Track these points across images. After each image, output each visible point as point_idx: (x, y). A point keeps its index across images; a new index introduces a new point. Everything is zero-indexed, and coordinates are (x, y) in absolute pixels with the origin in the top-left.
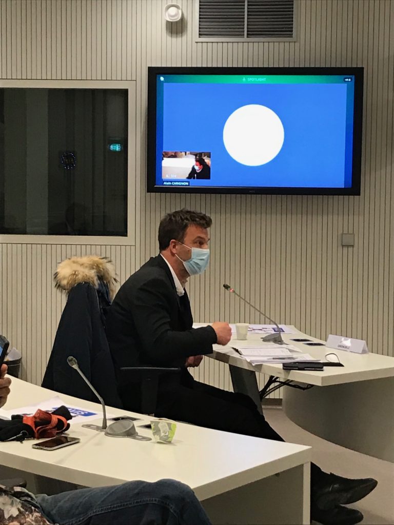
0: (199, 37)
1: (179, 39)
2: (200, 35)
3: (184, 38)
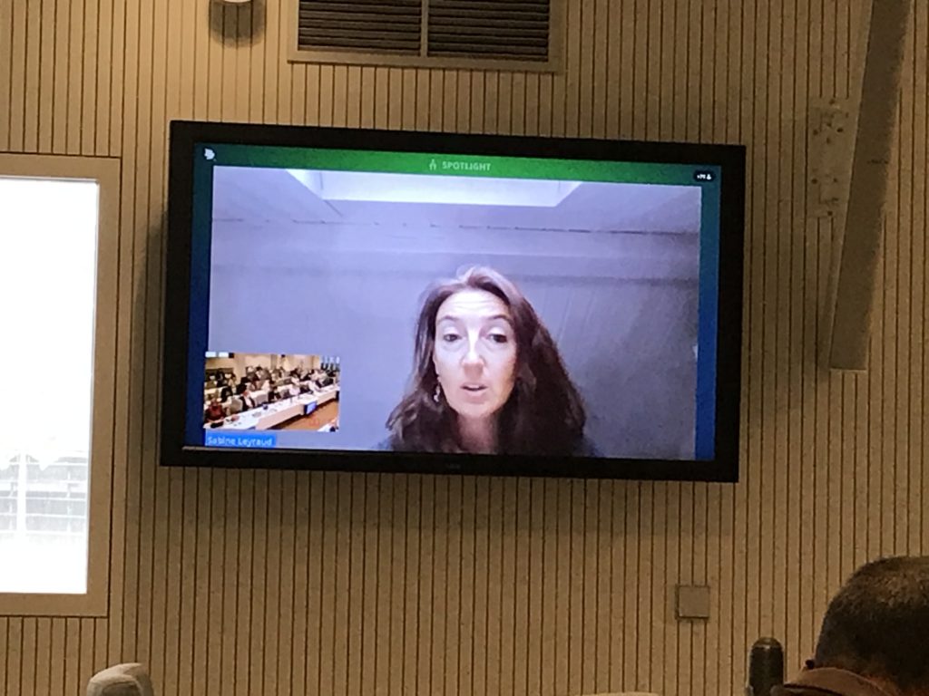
0: (299, 49)
1: (244, 51)
2: (301, 42)
3: (258, 47)
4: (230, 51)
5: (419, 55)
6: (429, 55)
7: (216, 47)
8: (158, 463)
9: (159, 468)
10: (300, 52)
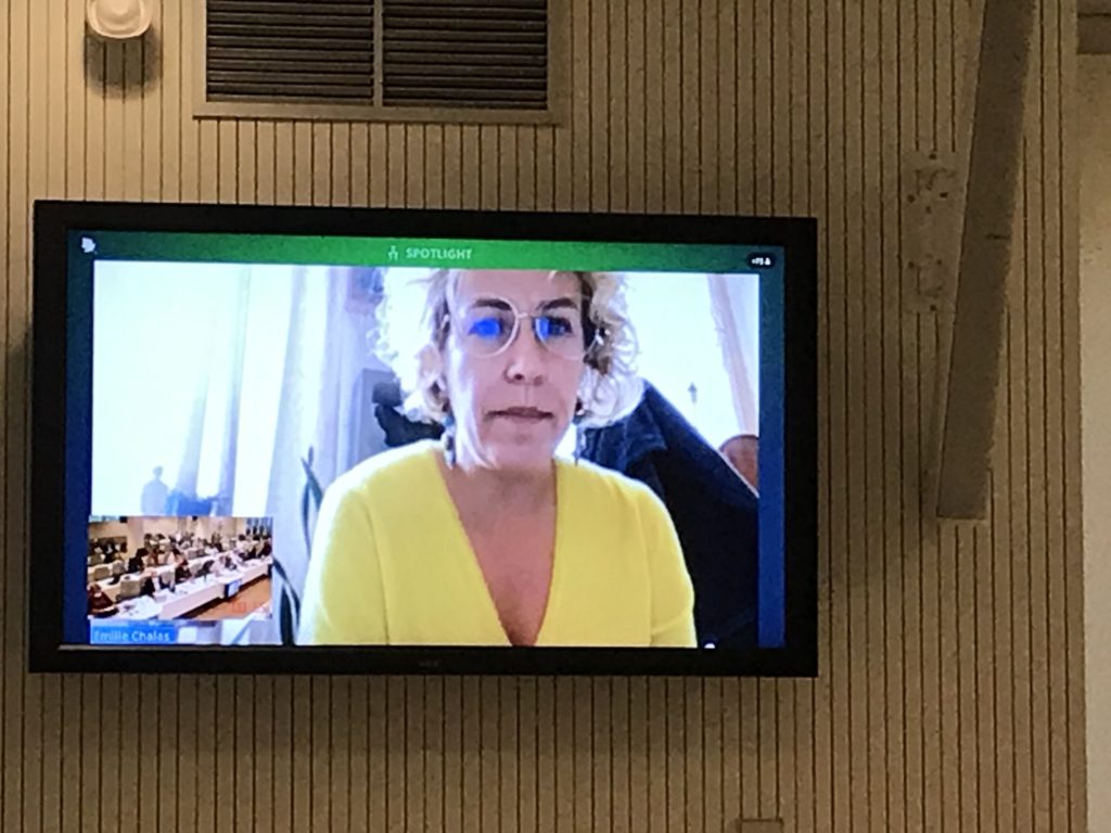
0: (208, 100)
1: (133, 104)
2: (210, 91)
3: (152, 99)
4: (114, 104)
5: (372, 104)
6: (385, 104)
7: (95, 99)
8: (26, 669)
9: (29, 677)
10: (210, 103)
